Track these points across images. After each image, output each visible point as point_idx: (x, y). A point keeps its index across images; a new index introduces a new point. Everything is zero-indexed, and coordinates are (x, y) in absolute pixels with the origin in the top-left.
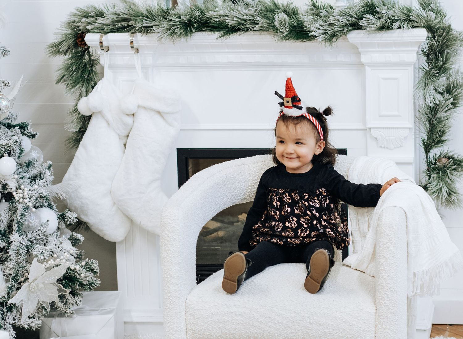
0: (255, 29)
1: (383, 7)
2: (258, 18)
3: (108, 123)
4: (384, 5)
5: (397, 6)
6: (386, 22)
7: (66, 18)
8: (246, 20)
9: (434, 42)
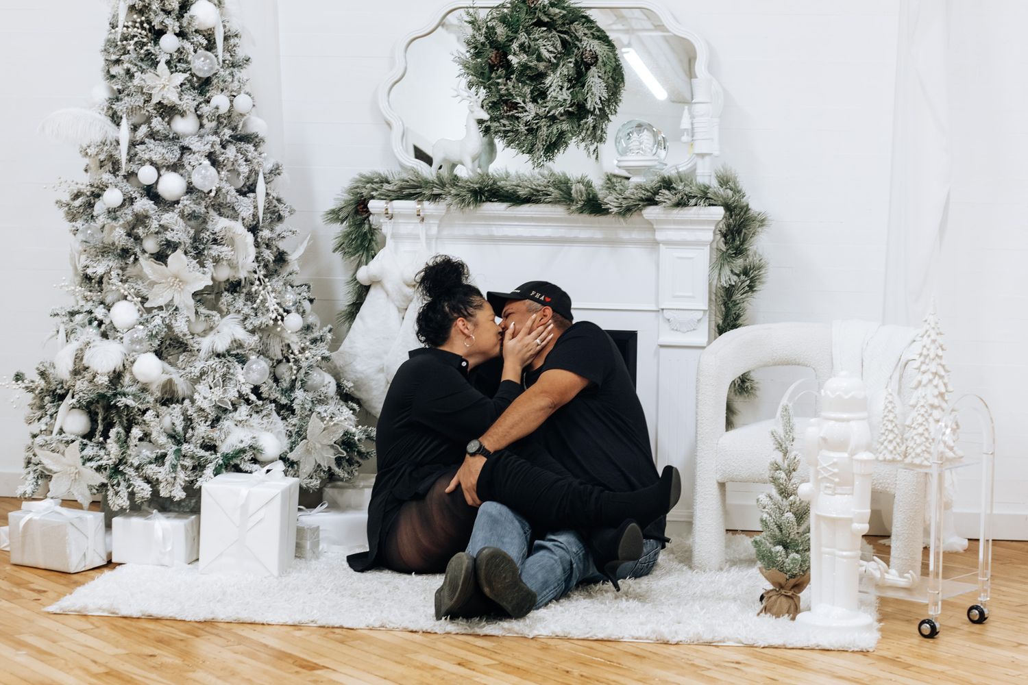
0: (547, 200)
1: (680, 183)
2: (551, 189)
3: (388, 295)
4: (682, 181)
5: (694, 183)
6: (682, 198)
7: (347, 184)
8: (538, 191)
9: (731, 221)
